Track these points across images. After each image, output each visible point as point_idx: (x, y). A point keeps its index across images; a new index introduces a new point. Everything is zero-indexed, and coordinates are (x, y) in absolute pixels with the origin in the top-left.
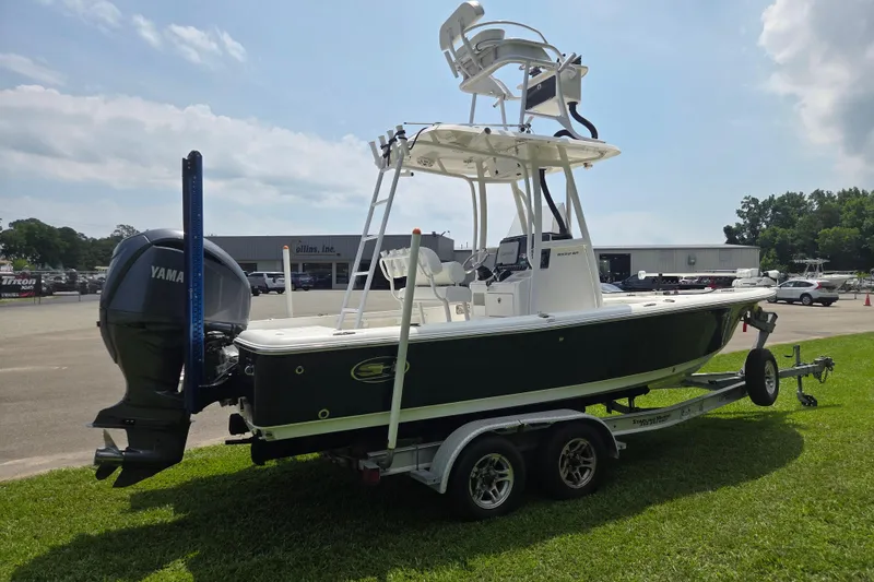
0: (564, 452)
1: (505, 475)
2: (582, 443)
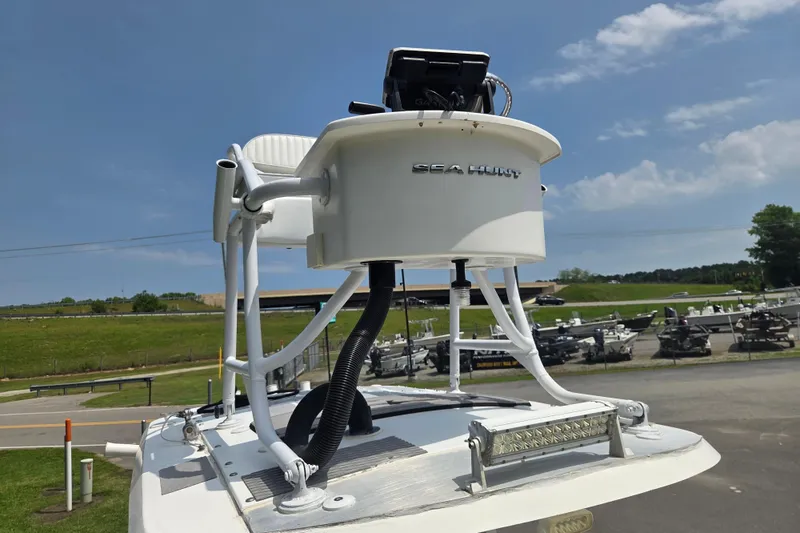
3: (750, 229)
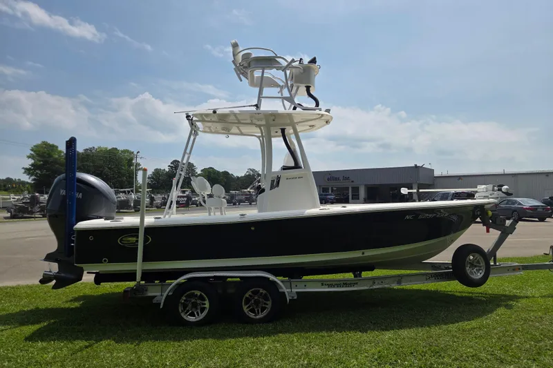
0: (247, 295)
1: (205, 304)
2: (261, 291)
3: (28, 155)
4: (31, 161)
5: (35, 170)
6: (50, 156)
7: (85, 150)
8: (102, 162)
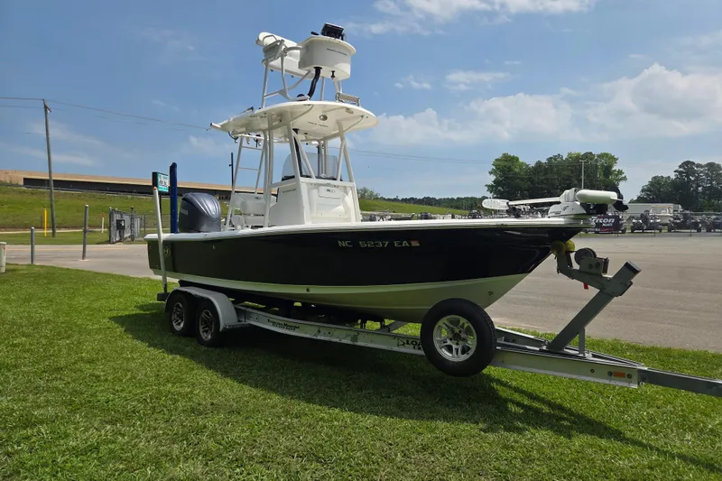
3: (490, 170)
4: (493, 178)
5: (496, 187)
6: (510, 169)
7: (548, 159)
8: (568, 173)
